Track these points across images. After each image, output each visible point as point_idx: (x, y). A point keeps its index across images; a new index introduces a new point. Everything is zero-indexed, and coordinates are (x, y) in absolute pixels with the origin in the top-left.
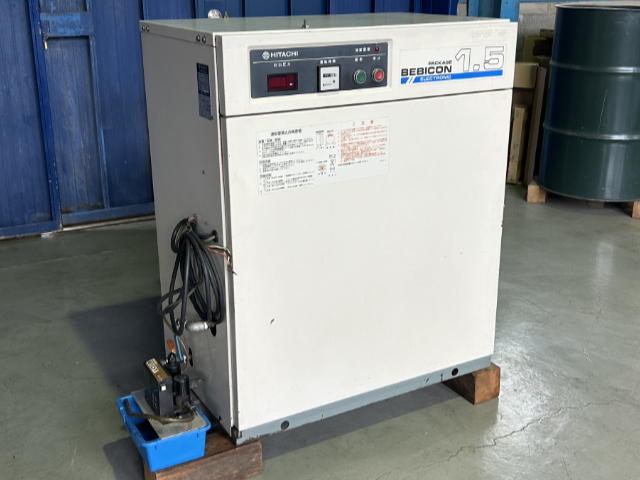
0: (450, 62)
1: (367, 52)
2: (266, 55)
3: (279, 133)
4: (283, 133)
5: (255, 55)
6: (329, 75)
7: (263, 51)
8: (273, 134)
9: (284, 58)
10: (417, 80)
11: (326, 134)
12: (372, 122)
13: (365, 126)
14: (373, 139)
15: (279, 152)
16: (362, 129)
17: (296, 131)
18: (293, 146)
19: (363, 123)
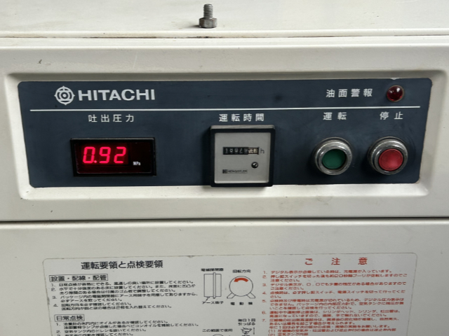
1: (361, 100)
2: (64, 96)
3: (104, 265)
4: (114, 265)
6: (243, 151)
8: (86, 266)
9: (116, 103)
11: (228, 275)
12: (363, 261)
13: (341, 269)
14: (362, 297)
15: (104, 302)
17: (149, 264)
18: (141, 292)
19: (336, 262)
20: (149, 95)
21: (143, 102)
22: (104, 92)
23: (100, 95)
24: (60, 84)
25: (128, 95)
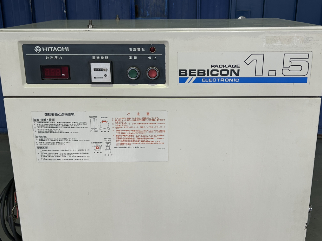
0: (238, 66)
1: (141, 52)
2: (38, 49)
3: (53, 114)
4: (57, 115)
5: (28, 49)
6: (101, 70)
9: (56, 52)
10: (198, 81)
11: (99, 120)
12: (148, 114)
13: (141, 117)
14: (150, 129)
15: (54, 130)
16: (137, 119)
17: (69, 114)
18: (67, 126)
19: (139, 114)
20: (67, 49)
21: (65, 52)
22: (51, 48)
23: (50, 49)
24: (36, 45)
25: (60, 49)
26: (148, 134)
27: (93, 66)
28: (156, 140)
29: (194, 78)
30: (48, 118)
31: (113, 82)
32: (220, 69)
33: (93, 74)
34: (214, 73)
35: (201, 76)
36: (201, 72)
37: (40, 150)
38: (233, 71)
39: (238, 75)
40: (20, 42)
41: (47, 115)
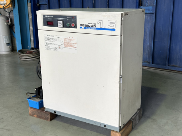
0: (95, 24)
4: (50, 36)
5: (44, 16)
7: (45, 15)
9: (50, 17)
11: (60, 38)
12: (72, 38)
15: (49, 40)
16: (69, 39)
17: (53, 36)
26: (72, 44)
27: (59, 22)
28: (74, 46)
29: (84, 27)
30: (48, 37)
31: (63, 27)
32: (91, 25)
33: (59, 24)
34: (89, 26)
35: (86, 27)
36: (86, 25)
37: (46, 46)
38: (94, 25)
39: (96, 27)
40: (42, 14)
41: (48, 36)
